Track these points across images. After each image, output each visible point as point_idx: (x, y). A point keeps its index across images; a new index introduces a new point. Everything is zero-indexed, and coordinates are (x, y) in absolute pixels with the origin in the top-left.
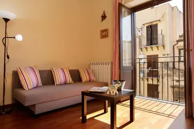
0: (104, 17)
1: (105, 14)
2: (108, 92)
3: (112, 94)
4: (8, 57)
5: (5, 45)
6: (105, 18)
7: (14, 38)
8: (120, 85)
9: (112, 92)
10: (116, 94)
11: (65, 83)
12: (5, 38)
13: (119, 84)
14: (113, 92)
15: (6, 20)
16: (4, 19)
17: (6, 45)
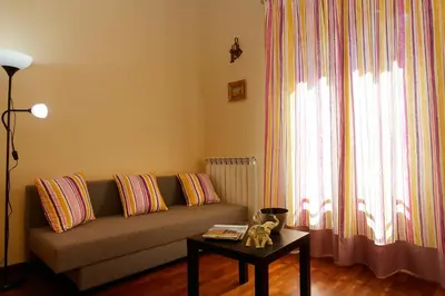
0: (236, 52)
1: (238, 46)
2: (249, 240)
3: (258, 246)
4: (15, 156)
5: (8, 128)
6: (238, 56)
7: (29, 111)
8: (277, 224)
9: (257, 242)
10: (267, 244)
11: (149, 211)
12: (9, 111)
13: (275, 221)
14: (260, 242)
15: (11, 70)
16: (5, 67)
17: (11, 128)
